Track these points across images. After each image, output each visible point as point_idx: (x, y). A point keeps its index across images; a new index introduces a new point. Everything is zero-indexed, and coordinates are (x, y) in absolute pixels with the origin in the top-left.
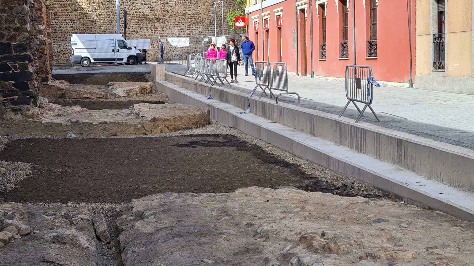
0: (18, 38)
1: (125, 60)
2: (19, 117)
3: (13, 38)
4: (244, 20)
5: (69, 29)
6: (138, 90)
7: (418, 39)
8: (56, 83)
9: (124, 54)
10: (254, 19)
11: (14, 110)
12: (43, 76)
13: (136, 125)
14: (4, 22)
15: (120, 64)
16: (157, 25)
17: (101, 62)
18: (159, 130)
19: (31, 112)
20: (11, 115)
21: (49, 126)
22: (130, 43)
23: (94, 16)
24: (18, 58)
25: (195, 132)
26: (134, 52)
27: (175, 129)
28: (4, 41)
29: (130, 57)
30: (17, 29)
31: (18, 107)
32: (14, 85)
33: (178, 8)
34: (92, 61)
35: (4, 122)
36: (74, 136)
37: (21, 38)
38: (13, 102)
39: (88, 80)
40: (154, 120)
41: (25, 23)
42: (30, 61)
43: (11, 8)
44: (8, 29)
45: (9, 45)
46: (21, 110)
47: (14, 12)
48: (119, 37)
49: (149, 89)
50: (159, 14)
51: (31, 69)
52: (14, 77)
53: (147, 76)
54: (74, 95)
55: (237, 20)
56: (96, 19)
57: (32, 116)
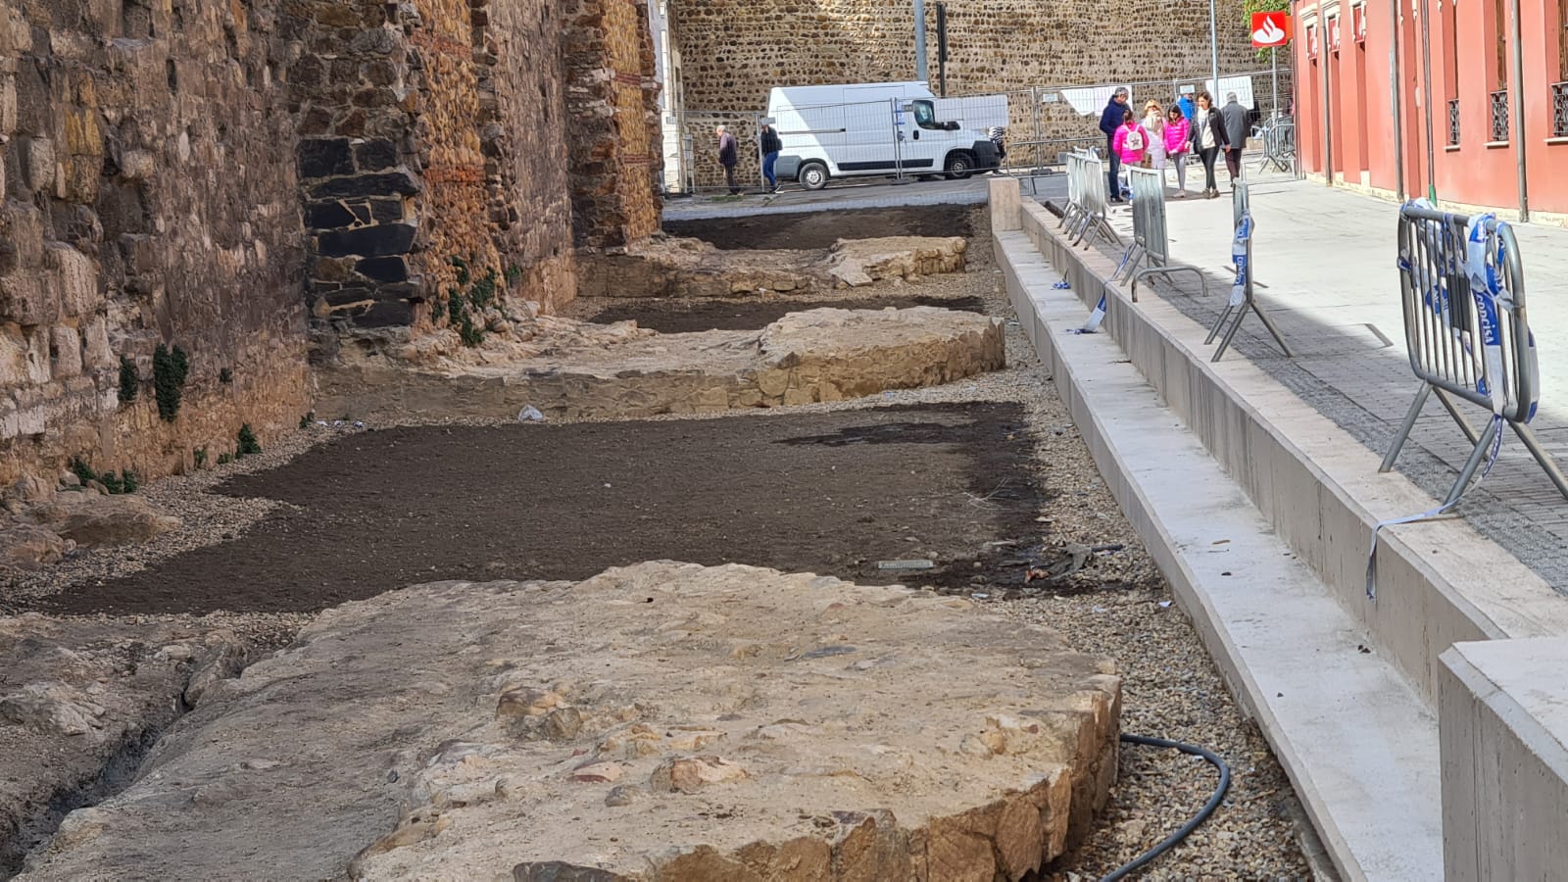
0: (368, 125)
1: (938, 166)
2: (379, 362)
3: (355, 125)
4: (1280, 21)
5: (773, 71)
6: (909, 262)
9: (935, 147)
10: (1311, 16)
11: (365, 343)
12: (609, 228)
14: (326, 78)
15: (924, 178)
16: (1058, 45)
18: (807, 391)
19: (411, 347)
20: (354, 357)
21: (465, 388)
22: (944, 110)
23: (850, 26)
24: (372, 185)
26: (965, 139)
27: (864, 390)
28: (328, 135)
29: (953, 156)
30: (365, 99)
31: (373, 333)
32: (360, 266)
34: (834, 171)
35: (336, 377)
36: (537, 415)
37: (377, 125)
38: (360, 318)
39: (786, 235)
40: (792, 361)
41: (391, 79)
42: (410, 192)
43: (347, 36)
44: (340, 98)
45: (342, 146)
46: (382, 341)
47: (354, 46)
48: (919, 89)
49: (949, 261)
50: (1065, 7)
51: (411, 218)
53: (973, 216)
54: (704, 284)
55: (1258, 22)
56: (855, 35)
57: (417, 359)
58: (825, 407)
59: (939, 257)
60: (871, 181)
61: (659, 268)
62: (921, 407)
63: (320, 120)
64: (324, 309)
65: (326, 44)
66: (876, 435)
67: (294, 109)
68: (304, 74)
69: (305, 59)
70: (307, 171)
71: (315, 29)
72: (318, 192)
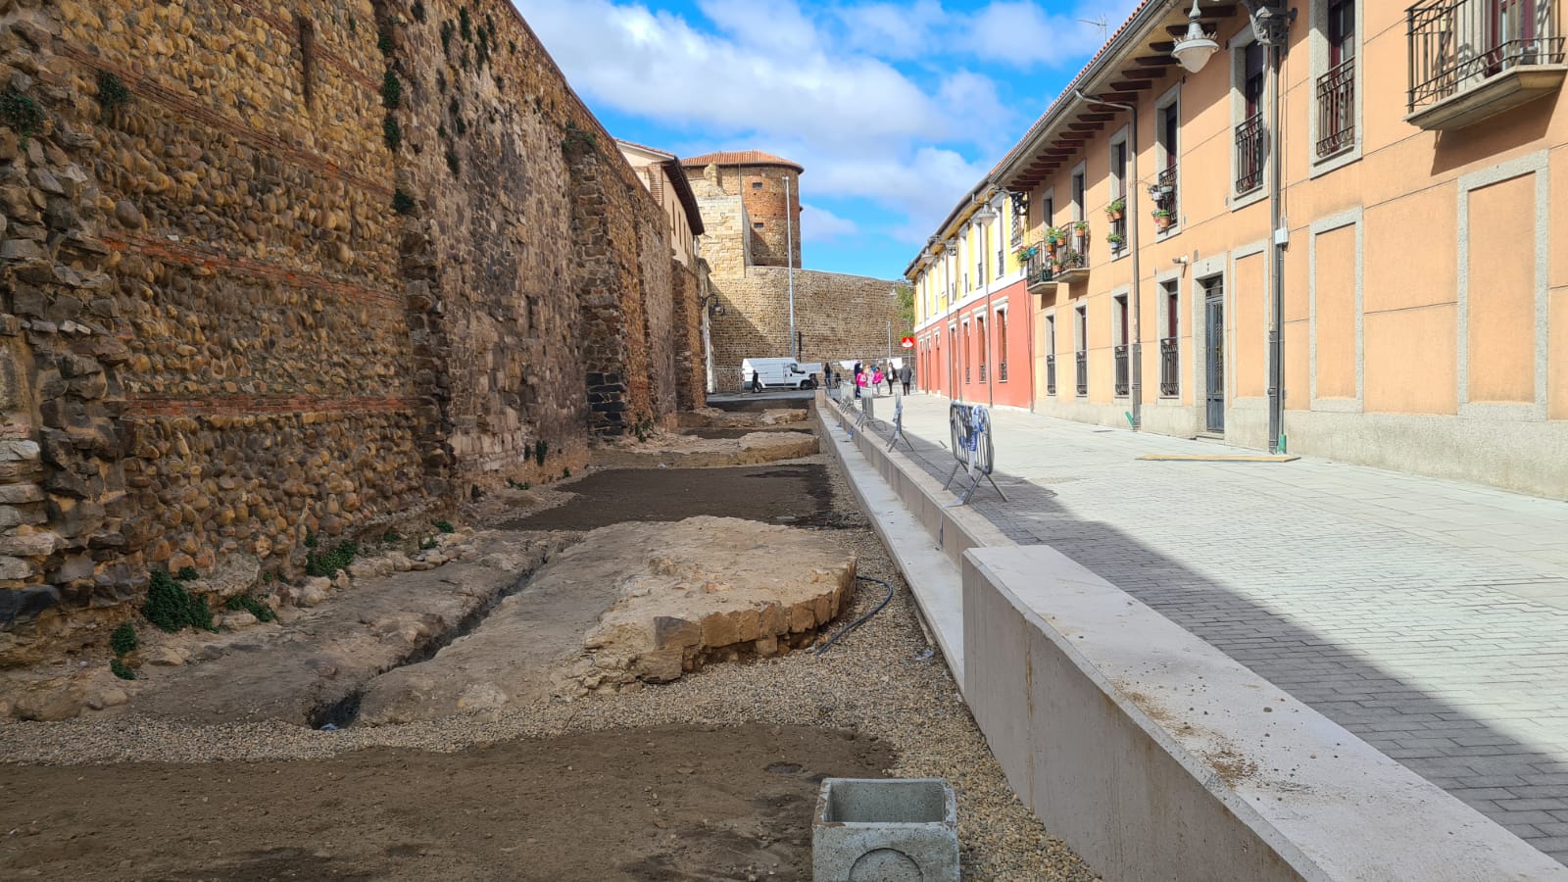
0: (610, 369)
1: (798, 385)
2: (611, 447)
3: (605, 369)
4: (912, 340)
5: (742, 353)
6: (790, 417)
7: (1037, 360)
9: (797, 379)
11: (606, 441)
12: (689, 404)
14: (596, 353)
16: (838, 346)
17: (774, 387)
18: (754, 459)
19: (622, 443)
20: (603, 446)
21: (639, 456)
22: (801, 367)
23: (770, 339)
24: (610, 388)
25: (794, 461)
26: (806, 377)
27: (773, 459)
28: (596, 372)
29: (803, 382)
30: (609, 360)
31: (610, 438)
32: (606, 415)
33: (863, 328)
35: (597, 452)
37: (613, 368)
38: (605, 433)
39: (747, 408)
40: (749, 449)
41: (617, 354)
42: (623, 391)
43: (603, 339)
44: (600, 359)
45: (601, 375)
46: (613, 440)
47: (605, 342)
48: (792, 360)
49: (801, 417)
50: (841, 334)
51: (623, 400)
52: (606, 407)
53: (810, 402)
55: (904, 340)
56: (771, 341)
57: (624, 446)
58: (759, 465)
59: (798, 416)
60: (776, 390)
61: (705, 417)
62: (791, 465)
63: (593, 367)
64: (593, 429)
65: (596, 342)
66: (777, 475)
67: (585, 363)
68: (589, 351)
69: (590, 347)
70: (589, 383)
71: (593, 336)
72: (592, 390)
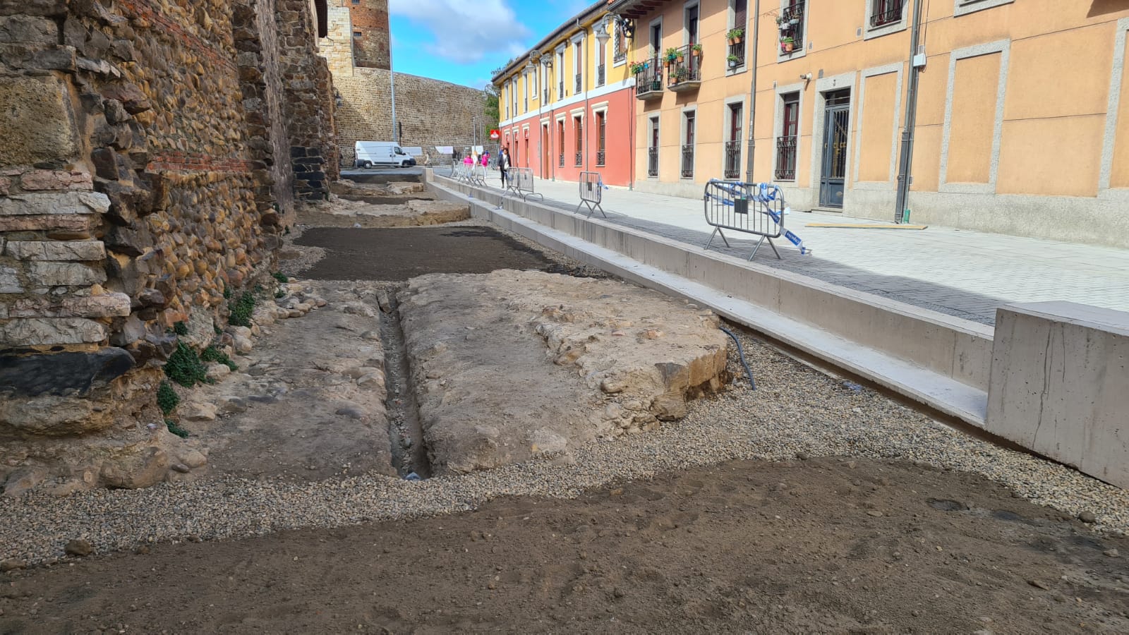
0: (311, 144)
1: (401, 164)
2: (314, 209)
3: (307, 143)
4: (498, 133)
5: (354, 137)
6: (412, 189)
7: (638, 152)
8: (344, 182)
9: (400, 159)
10: (506, 132)
11: (309, 204)
12: (333, 176)
13: (410, 218)
14: (299, 130)
15: (397, 167)
16: (426, 135)
17: (381, 165)
18: (429, 221)
19: (323, 206)
20: (307, 208)
21: (338, 218)
22: (404, 149)
23: (374, 127)
24: (312, 160)
25: (458, 224)
26: (408, 158)
27: (443, 222)
28: (299, 146)
29: (405, 162)
30: (310, 136)
31: (312, 201)
32: (309, 183)
33: (444, 122)
34: (373, 164)
35: (302, 213)
36: (359, 226)
37: (313, 144)
38: (308, 197)
39: (370, 180)
40: (426, 214)
41: (317, 132)
42: (322, 163)
43: (305, 118)
44: (303, 136)
45: (304, 149)
46: (315, 204)
47: (307, 121)
48: (396, 144)
49: (420, 189)
50: (428, 125)
51: (322, 170)
52: (307, 176)
53: (419, 177)
54: (359, 192)
55: (492, 132)
56: (376, 129)
57: (325, 209)
58: (432, 226)
59: (418, 188)
62: (461, 227)
63: (297, 141)
64: (298, 194)
65: (298, 120)
66: (469, 234)
67: (289, 138)
68: (292, 128)
69: (293, 124)
70: (293, 155)
71: (296, 116)
72: (296, 162)
